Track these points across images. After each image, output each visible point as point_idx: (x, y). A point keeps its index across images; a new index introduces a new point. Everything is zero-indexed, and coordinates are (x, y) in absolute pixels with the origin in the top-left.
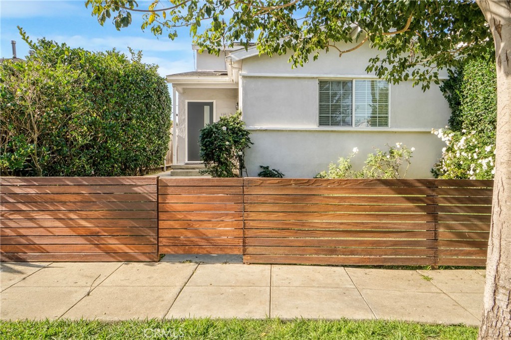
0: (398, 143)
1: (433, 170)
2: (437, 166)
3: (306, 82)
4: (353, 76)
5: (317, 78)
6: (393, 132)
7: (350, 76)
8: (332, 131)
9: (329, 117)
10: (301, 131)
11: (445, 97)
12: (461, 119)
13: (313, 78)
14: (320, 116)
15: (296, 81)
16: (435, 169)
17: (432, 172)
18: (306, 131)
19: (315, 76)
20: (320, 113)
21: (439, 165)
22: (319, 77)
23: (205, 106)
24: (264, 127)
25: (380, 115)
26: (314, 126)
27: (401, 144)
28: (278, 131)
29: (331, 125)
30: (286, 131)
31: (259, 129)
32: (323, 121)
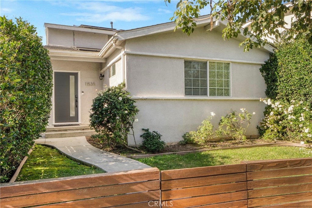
0: (243, 109)
1: (258, 126)
2: (262, 124)
3: (175, 61)
4: (208, 59)
5: (183, 58)
6: (233, 100)
7: (206, 58)
8: (194, 100)
9: (191, 88)
10: (173, 100)
11: (263, 76)
12: (277, 91)
13: (181, 58)
14: (185, 88)
15: (168, 60)
16: (259, 126)
17: (257, 128)
18: (176, 100)
19: (182, 57)
20: (185, 86)
21: (263, 123)
22: (185, 58)
23: (70, 76)
24: (145, 96)
25: (225, 88)
26: (182, 96)
27: (245, 109)
28: (156, 99)
29: (193, 95)
30: (162, 99)
31: (141, 98)
32: (188, 92)
